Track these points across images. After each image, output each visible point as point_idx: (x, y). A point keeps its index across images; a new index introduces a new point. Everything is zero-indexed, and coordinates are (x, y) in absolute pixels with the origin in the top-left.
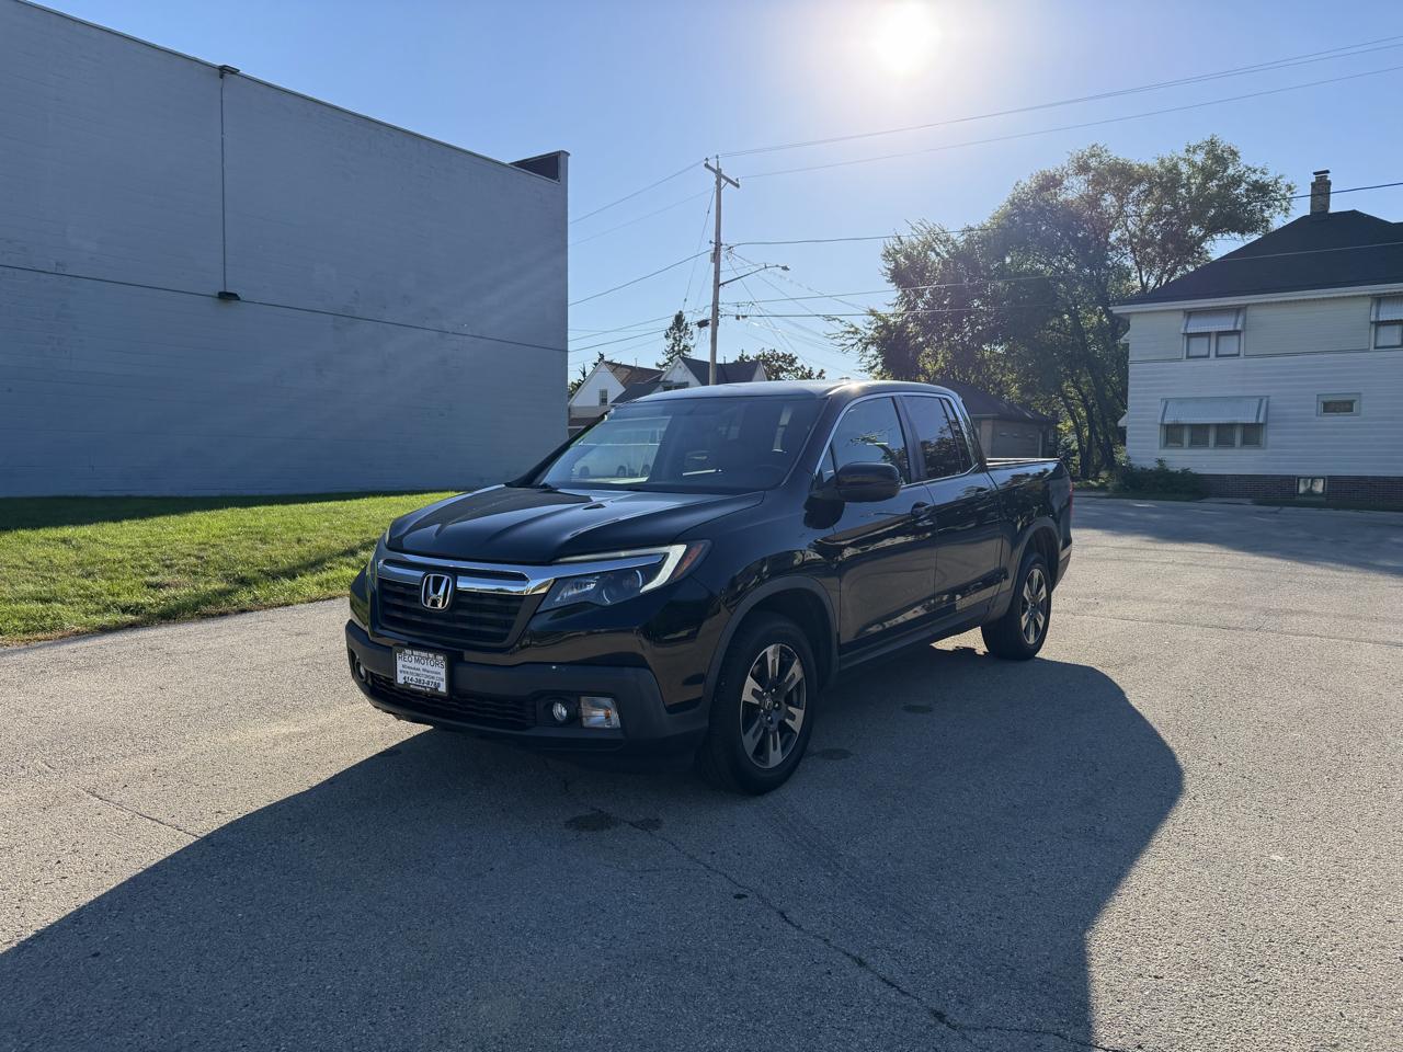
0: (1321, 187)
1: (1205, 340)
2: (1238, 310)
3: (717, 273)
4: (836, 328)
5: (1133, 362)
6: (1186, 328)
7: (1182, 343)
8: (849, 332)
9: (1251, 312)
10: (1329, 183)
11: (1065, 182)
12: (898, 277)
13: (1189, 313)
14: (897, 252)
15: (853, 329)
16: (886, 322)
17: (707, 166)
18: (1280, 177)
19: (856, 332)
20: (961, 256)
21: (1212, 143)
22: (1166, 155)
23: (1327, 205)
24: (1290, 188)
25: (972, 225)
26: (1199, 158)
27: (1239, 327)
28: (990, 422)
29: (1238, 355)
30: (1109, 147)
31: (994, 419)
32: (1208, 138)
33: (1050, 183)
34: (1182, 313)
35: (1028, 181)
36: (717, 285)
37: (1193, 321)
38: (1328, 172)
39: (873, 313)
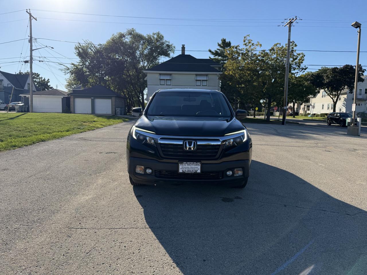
0: (183, 48)
1: (164, 81)
2: (170, 75)
3: (31, 46)
4: (63, 67)
5: (148, 85)
6: (160, 78)
7: (159, 81)
8: (66, 69)
9: (173, 75)
10: (185, 48)
11: (126, 36)
12: (80, 54)
13: (160, 74)
14: (79, 48)
15: (67, 68)
16: (77, 68)
17: (27, 12)
18: (172, 44)
19: (68, 69)
20: (98, 52)
21: (159, 33)
22: (148, 34)
23: (184, 53)
24: (174, 47)
25: (101, 44)
26: (155, 36)
27: (171, 79)
28: (114, 97)
29: (170, 85)
30: (136, 30)
31: (115, 97)
32: (158, 32)
33: (122, 36)
34: (159, 74)
35: (116, 34)
36: (32, 50)
37: (161, 76)
38: (184, 45)
39: (73, 64)
